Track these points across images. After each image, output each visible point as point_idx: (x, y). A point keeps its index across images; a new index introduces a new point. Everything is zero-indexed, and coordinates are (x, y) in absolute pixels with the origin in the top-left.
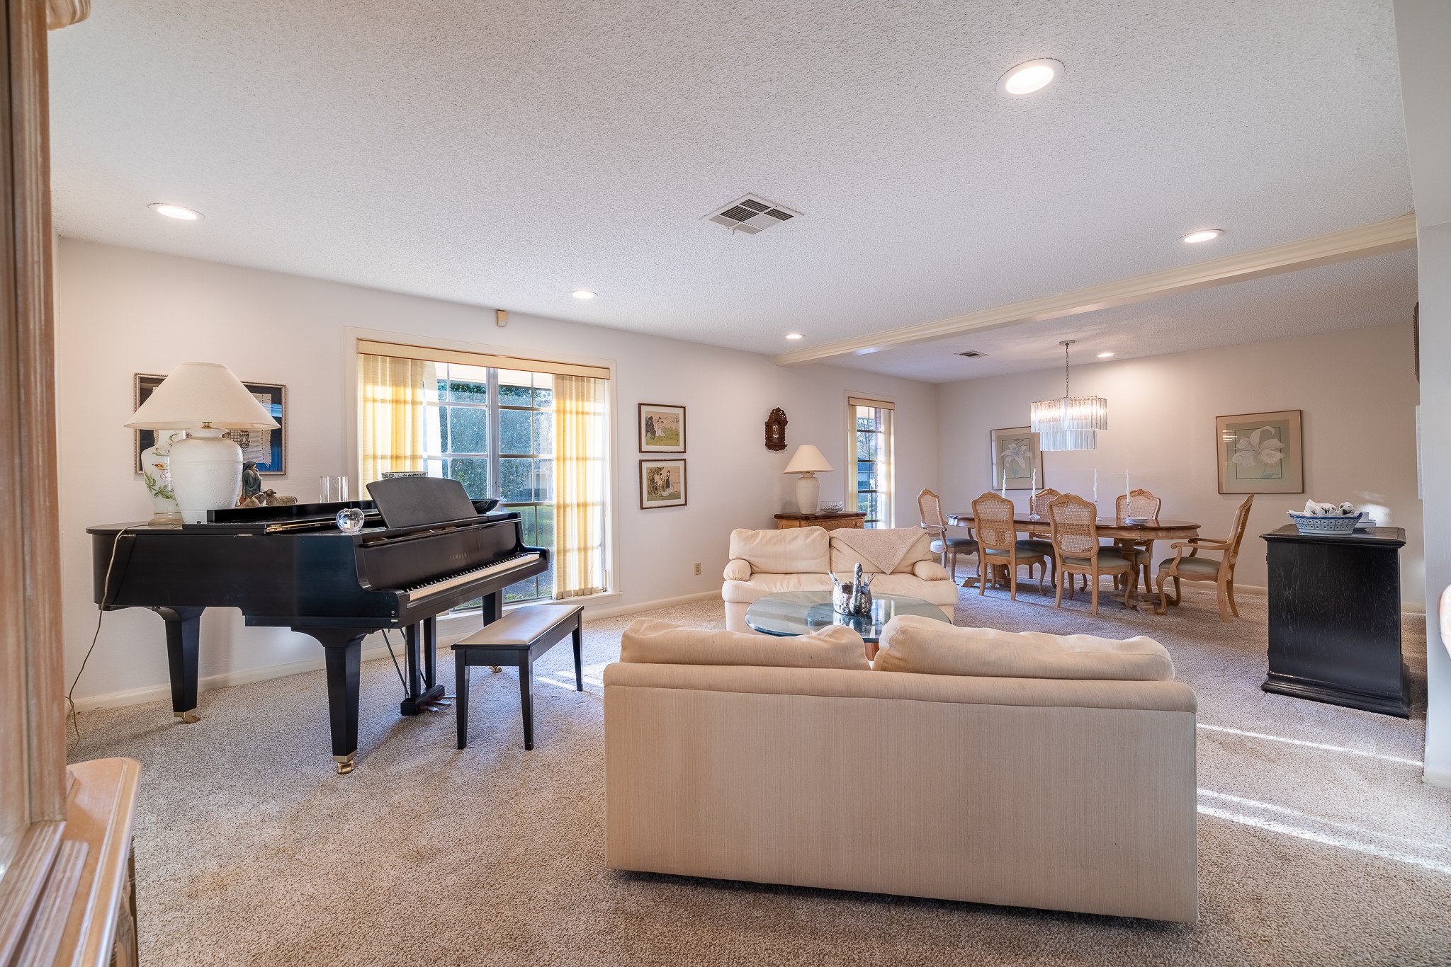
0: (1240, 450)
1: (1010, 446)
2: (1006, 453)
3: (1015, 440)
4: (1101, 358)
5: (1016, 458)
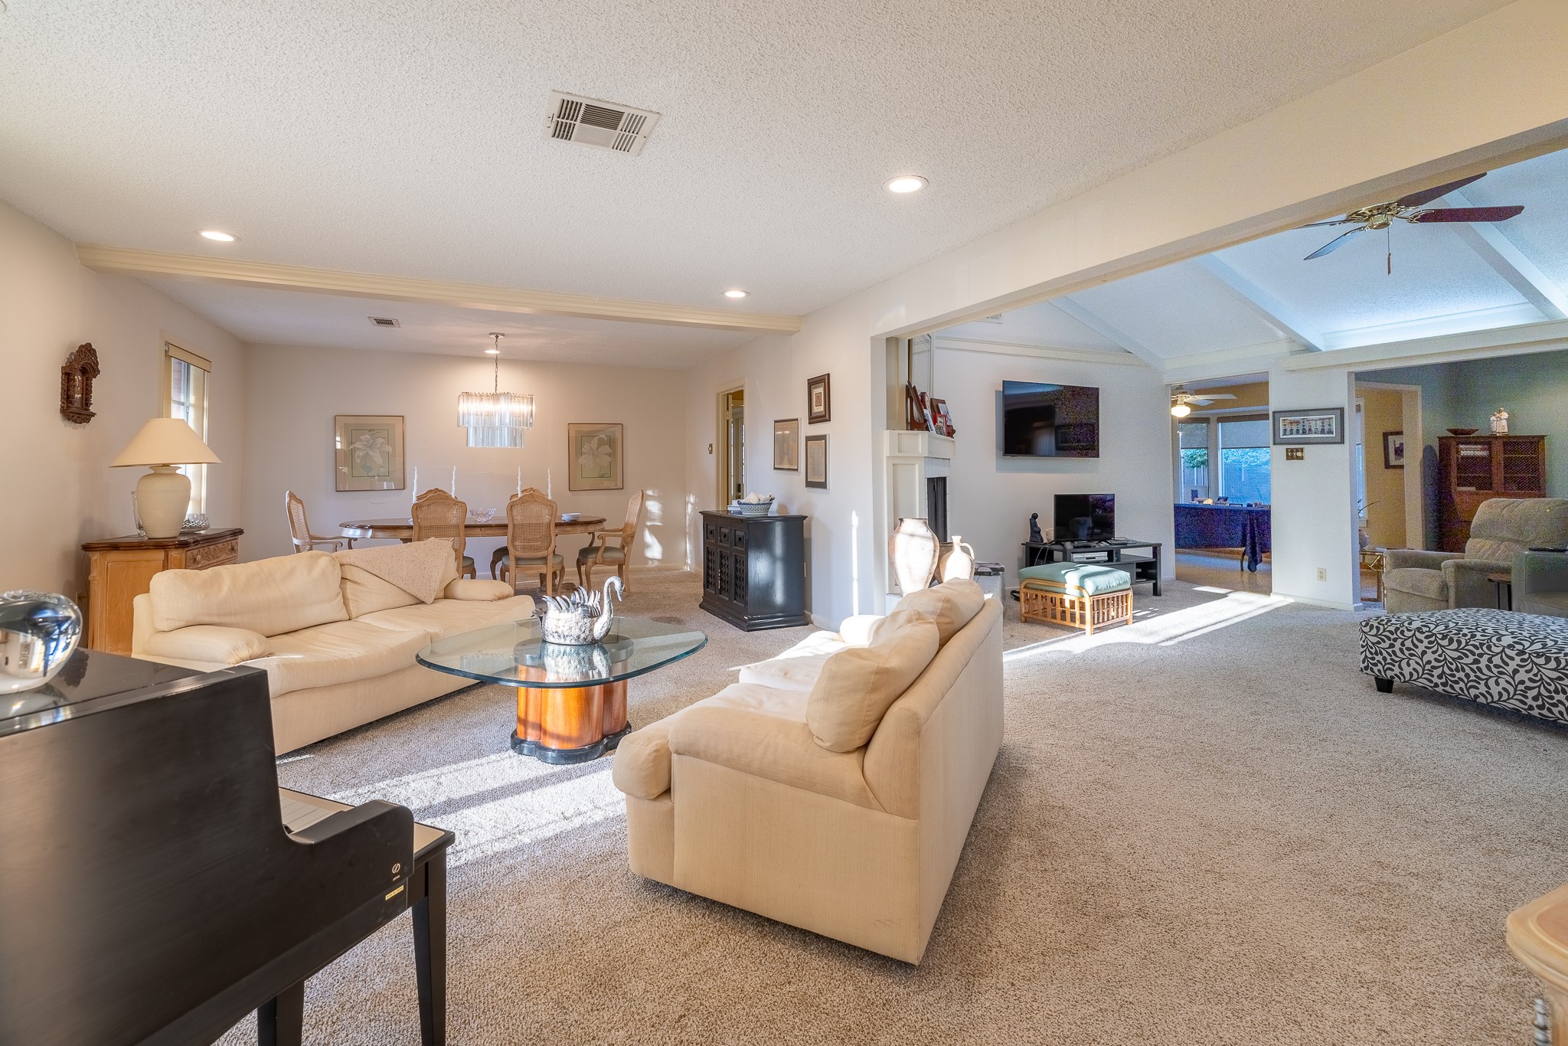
0: (585, 453)
1: (363, 438)
2: (358, 445)
3: (370, 431)
4: (487, 354)
5: (370, 453)
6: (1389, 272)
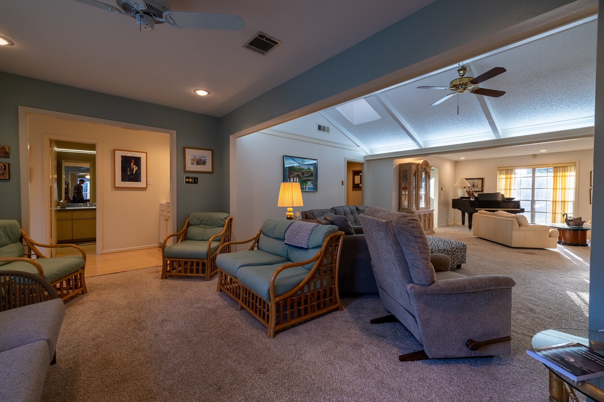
6: (458, 114)
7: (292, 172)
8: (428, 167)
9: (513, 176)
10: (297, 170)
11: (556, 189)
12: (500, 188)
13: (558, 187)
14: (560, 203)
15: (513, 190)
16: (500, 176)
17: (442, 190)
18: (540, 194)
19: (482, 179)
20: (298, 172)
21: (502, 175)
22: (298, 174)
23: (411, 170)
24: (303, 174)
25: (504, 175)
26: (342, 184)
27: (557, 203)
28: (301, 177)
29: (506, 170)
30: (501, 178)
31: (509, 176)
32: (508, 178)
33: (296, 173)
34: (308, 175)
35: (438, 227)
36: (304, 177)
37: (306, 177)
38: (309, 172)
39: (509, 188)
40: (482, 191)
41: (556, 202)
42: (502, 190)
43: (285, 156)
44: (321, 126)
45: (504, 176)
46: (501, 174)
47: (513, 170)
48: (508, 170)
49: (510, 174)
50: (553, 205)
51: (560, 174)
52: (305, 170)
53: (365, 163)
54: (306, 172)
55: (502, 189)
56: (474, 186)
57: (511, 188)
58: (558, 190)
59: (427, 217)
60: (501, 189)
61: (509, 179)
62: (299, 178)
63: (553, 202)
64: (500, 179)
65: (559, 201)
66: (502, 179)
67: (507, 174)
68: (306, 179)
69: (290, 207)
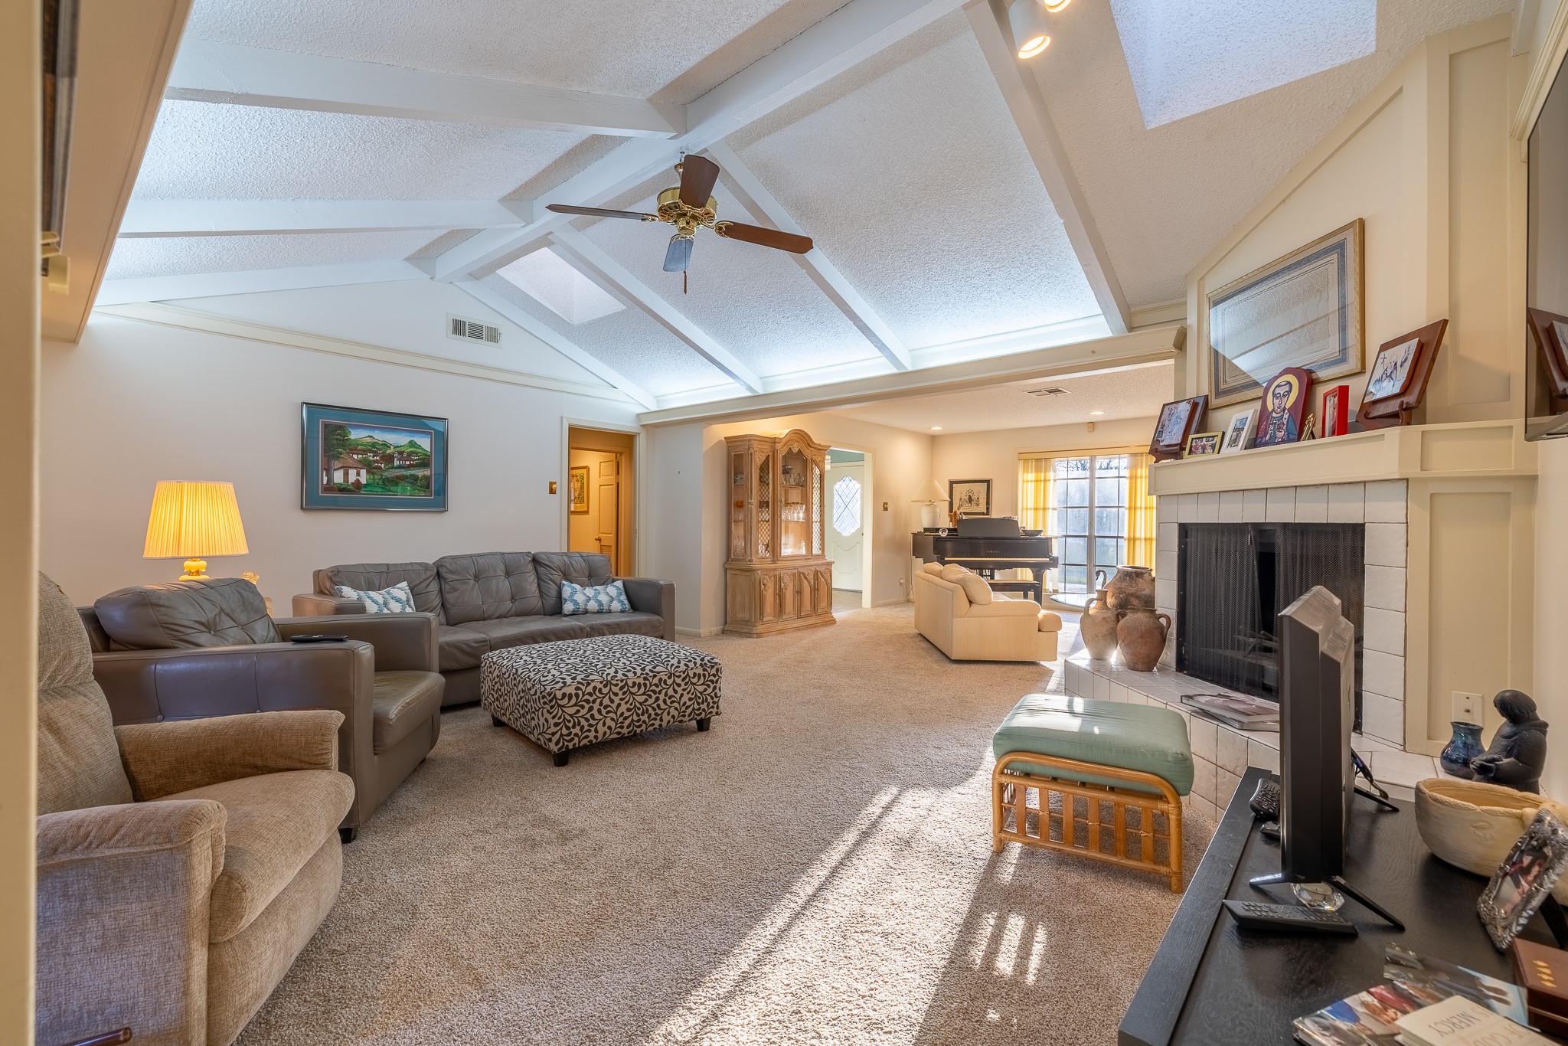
6: (685, 292)
7: (341, 453)
8: (811, 447)
9: (1051, 475)
10: (359, 447)
11: (1135, 508)
12: (1025, 507)
13: (1138, 505)
14: (1143, 542)
15: (1050, 511)
16: (1025, 475)
17: (886, 509)
18: (1105, 520)
19: (988, 482)
20: (364, 452)
21: (1028, 472)
22: (365, 459)
23: (751, 454)
24: (389, 459)
25: (1031, 472)
26: (552, 491)
27: (1138, 542)
28: (380, 468)
29: (1037, 460)
30: (1027, 481)
31: (1043, 474)
32: (1041, 481)
33: (355, 456)
34: (408, 463)
35: (874, 606)
36: (393, 468)
37: (400, 467)
38: (410, 454)
39: (1042, 507)
40: (988, 514)
41: (1135, 539)
42: (1029, 511)
43: (306, 403)
44: (464, 323)
45: (1031, 476)
46: (1026, 470)
47: (1050, 461)
48: (1040, 461)
49: (1045, 472)
50: (1129, 546)
51: (1141, 473)
52: (397, 449)
53: (639, 434)
54: (401, 453)
55: (1029, 507)
56: (970, 500)
57: (1047, 507)
58: (1138, 511)
59: (809, 582)
60: (1027, 509)
61: (1042, 483)
62: (368, 472)
63: (1129, 539)
64: (1025, 484)
65: (1140, 539)
66: (1029, 484)
67: (1038, 470)
68: (399, 474)
69: (193, 558)
